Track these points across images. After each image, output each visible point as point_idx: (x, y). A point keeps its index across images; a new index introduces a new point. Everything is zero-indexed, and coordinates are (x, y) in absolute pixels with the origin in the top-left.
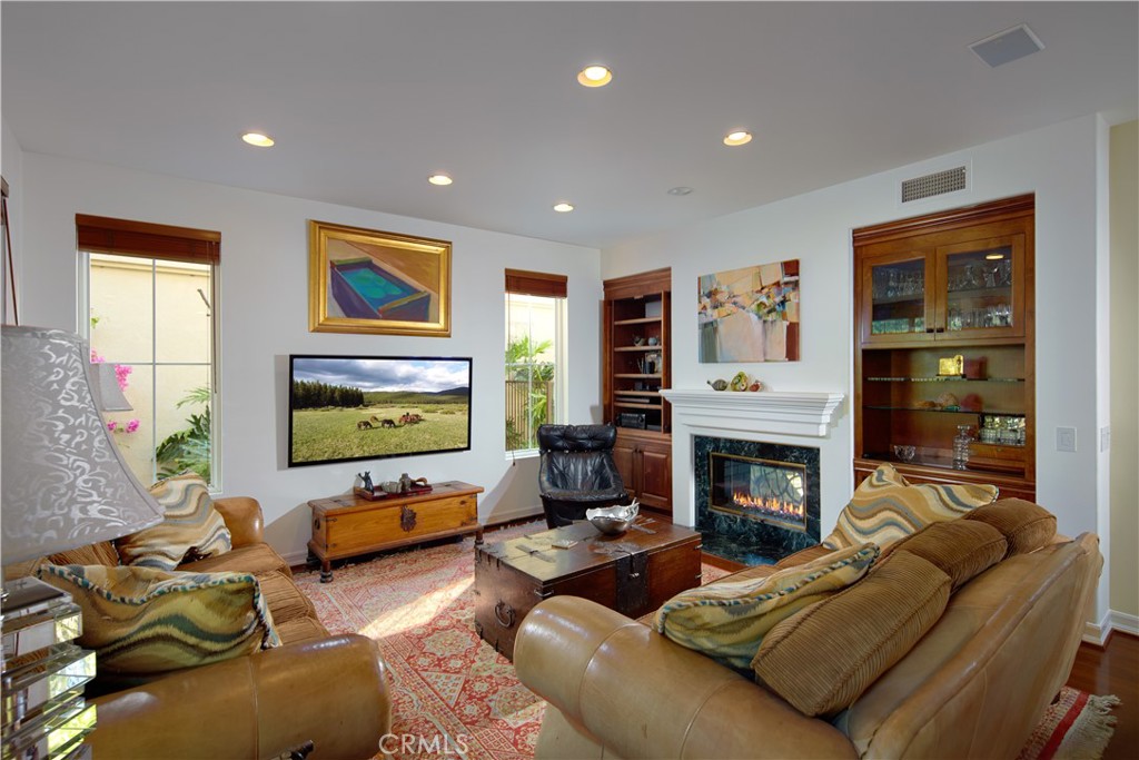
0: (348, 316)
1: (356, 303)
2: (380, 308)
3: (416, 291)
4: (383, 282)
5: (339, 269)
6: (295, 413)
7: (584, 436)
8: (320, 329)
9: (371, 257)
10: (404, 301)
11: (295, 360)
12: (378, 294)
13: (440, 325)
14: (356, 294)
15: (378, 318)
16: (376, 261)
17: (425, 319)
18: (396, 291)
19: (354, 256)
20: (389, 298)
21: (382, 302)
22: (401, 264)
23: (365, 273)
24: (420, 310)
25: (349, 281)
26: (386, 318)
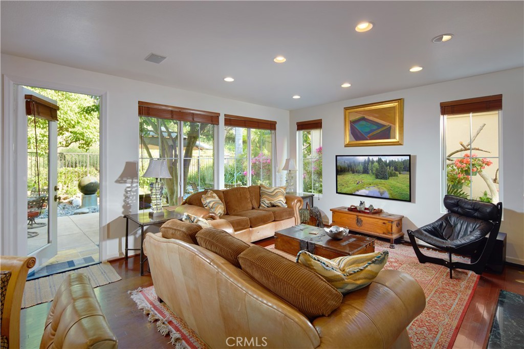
0: (356, 140)
1: (359, 134)
2: (368, 135)
3: (384, 126)
4: (369, 124)
5: (353, 123)
6: (338, 176)
7: (469, 207)
8: (347, 146)
9: (364, 115)
10: (379, 131)
11: (338, 157)
12: (368, 130)
13: (397, 139)
14: (359, 132)
15: (367, 140)
16: (366, 117)
17: (388, 138)
18: (375, 127)
19: (358, 117)
20: (372, 131)
21: (369, 133)
22: (377, 115)
23: (363, 123)
24: (386, 133)
25: (356, 127)
26: (370, 139)
